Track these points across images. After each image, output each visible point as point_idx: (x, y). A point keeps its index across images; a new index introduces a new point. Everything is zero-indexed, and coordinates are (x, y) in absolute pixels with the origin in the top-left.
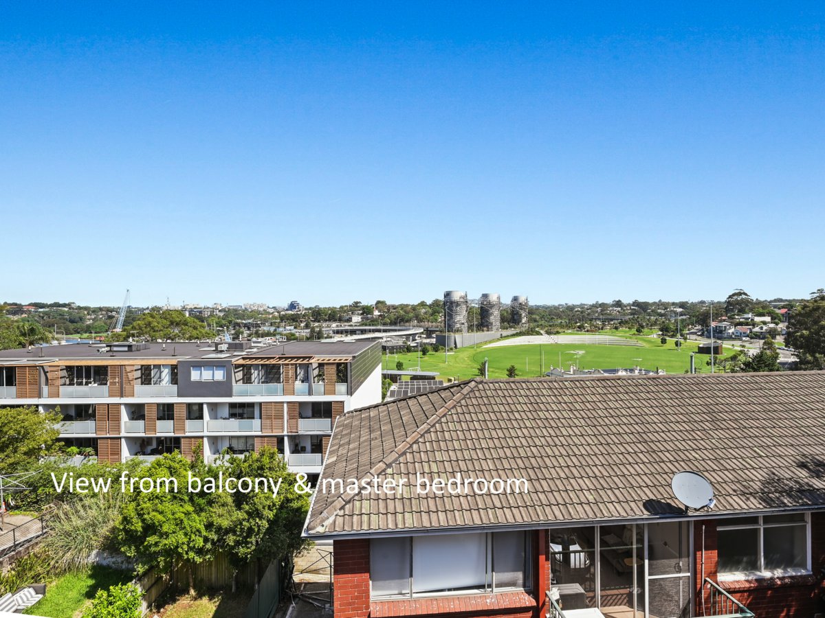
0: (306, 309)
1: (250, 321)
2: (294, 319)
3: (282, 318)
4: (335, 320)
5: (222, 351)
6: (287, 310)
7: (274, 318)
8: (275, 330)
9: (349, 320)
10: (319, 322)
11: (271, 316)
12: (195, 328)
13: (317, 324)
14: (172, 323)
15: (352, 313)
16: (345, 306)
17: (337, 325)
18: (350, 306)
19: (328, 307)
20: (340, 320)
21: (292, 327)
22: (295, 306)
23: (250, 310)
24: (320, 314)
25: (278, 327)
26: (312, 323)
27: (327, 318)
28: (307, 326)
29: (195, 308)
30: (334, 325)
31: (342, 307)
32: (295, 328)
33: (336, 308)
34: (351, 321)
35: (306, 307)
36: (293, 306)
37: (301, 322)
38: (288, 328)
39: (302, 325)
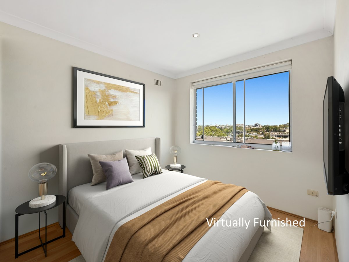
0: (262, 126)
1: (239, 131)
2: (257, 130)
3: (252, 130)
4: (277, 131)
6: (254, 127)
7: (249, 130)
8: (249, 135)
9: (284, 131)
10: (269, 132)
11: (247, 129)
12: (219, 132)
13: (267, 133)
14: (212, 131)
15: (286, 128)
16: (282, 125)
17: (278, 134)
18: (285, 125)
19: (273, 125)
20: (279, 131)
21: (256, 134)
22: (258, 125)
23: (239, 127)
24: (269, 128)
25: (250, 133)
26: (265, 132)
27: (272, 130)
28: (263, 133)
29: (220, 126)
30: (276, 133)
31: (280, 125)
32: (257, 134)
33: (277, 126)
34: (285, 132)
35: (262, 125)
36: (256, 125)
37: (260, 131)
38: (254, 134)
39: (261, 133)
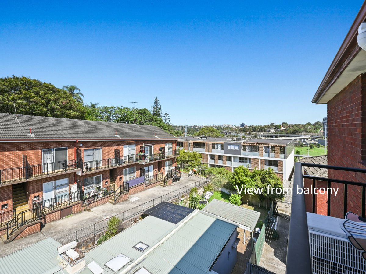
0: (248, 126)
1: (226, 131)
2: (244, 131)
3: (240, 130)
4: (262, 131)
5: (234, 140)
6: (240, 127)
7: (235, 130)
8: (237, 135)
9: (269, 131)
10: (255, 132)
11: (234, 129)
12: (217, 133)
13: (254, 133)
14: (210, 131)
15: (270, 128)
16: (266, 125)
17: (263, 134)
18: (269, 125)
19: (258, 125)
20: (265, 131)
21: (244, 134)
22: (244, 125)
23: (226, 127)
24: (255, 128)
25: (238, 134)
26: (252, 132)
27: (258, 130)
28: (250, 134)
29: (207, 126)
30: (262, 133)
31: (264, 126)
32: (245, 134)
33: (262, 126)
34: (270, 132)
35: (248, 125)
36: (242, 125)
37: (247, 132)
38: (242, 134)
39: (248, 133)
